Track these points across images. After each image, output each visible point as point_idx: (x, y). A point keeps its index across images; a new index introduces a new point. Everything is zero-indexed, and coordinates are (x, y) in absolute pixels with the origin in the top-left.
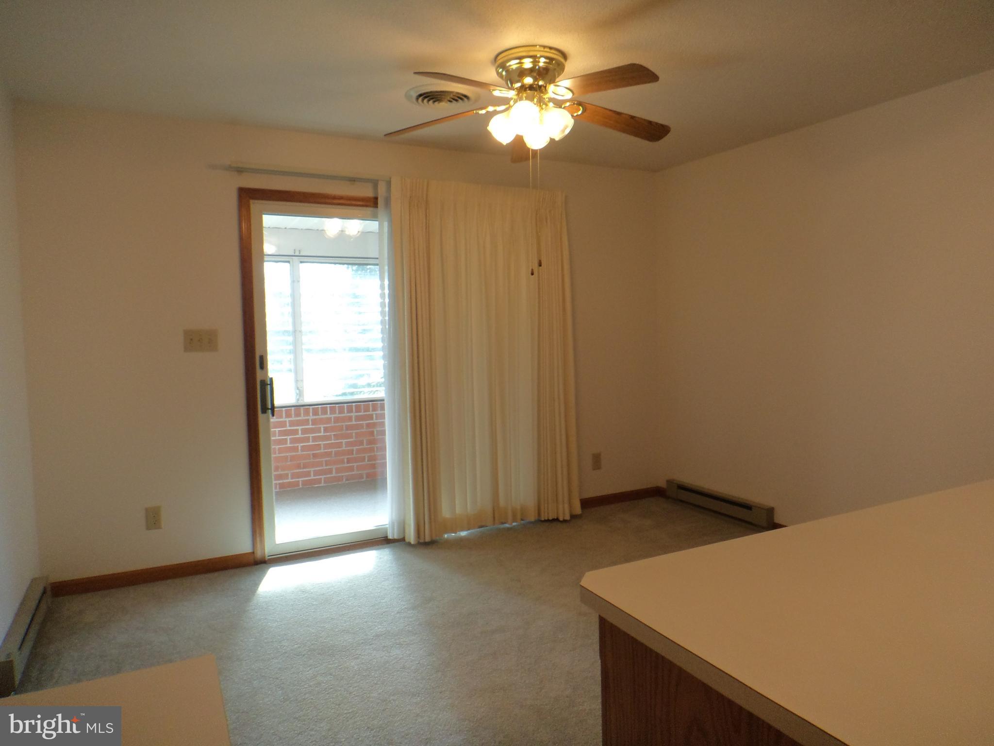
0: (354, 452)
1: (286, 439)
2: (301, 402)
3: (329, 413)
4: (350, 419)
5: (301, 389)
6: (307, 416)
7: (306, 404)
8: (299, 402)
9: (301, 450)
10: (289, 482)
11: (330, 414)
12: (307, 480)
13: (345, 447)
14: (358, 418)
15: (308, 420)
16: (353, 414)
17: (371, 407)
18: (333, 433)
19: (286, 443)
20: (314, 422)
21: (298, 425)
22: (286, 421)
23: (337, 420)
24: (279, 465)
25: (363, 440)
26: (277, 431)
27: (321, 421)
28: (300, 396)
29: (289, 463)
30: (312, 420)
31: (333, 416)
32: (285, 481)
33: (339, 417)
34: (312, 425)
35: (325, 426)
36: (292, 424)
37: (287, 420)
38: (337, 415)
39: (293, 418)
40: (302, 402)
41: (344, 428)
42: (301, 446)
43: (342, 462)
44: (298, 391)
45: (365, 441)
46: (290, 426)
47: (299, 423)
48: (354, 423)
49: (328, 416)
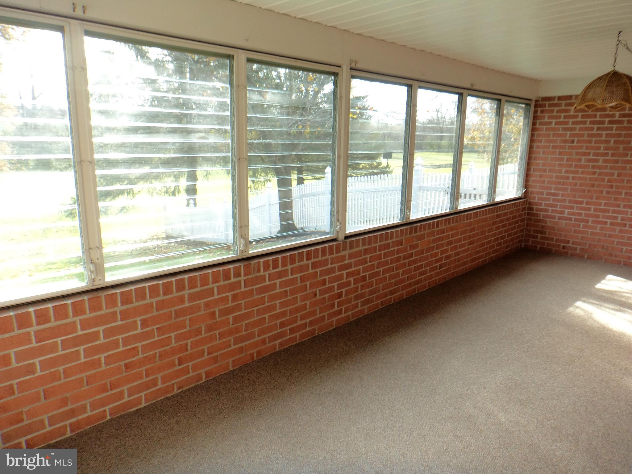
0: (189, 348)
1: (78, 351)
2: (99, 284)
3: (148, 297)
4: (181, 300)
5: (97, 261)
6: (114, 307)
7: (108, 285)
8: (95, 283)
9: (105, 363)
10: (88, 417)
11: (151, 297)
12: (117, 406)
13: (175, 343)
14: (192, 298)
15: (115, 313)
16: (186, 293)
17: (211, 278)
18: (156, 327)
19: (78, 359)
20: (125, 315)
21: (97, 325)
22: (74, 323)
23: (161, 305)
24: (68, 395)
25: (200, 327)
26: (60, 342)
27: (137, 312)
28: (97, 274)
29: (86, 388)
30: (121, 312)
31: (154, 300)
32: (80, 418)
33: (164, 300)
34: (122, 320)
35: (143, 317)
36: (85, 324)
37: (77, 319)
38: (161, 298)
39: (88, 315)
40: (101, 282)
41: (173, 315)
42: (105, 357)
43: (172, 365)
44: (92, 267)
45: (203, 329)
46: (82, 329)
47: (97, 321)
48: (187, 304)
49: (148, 301)
